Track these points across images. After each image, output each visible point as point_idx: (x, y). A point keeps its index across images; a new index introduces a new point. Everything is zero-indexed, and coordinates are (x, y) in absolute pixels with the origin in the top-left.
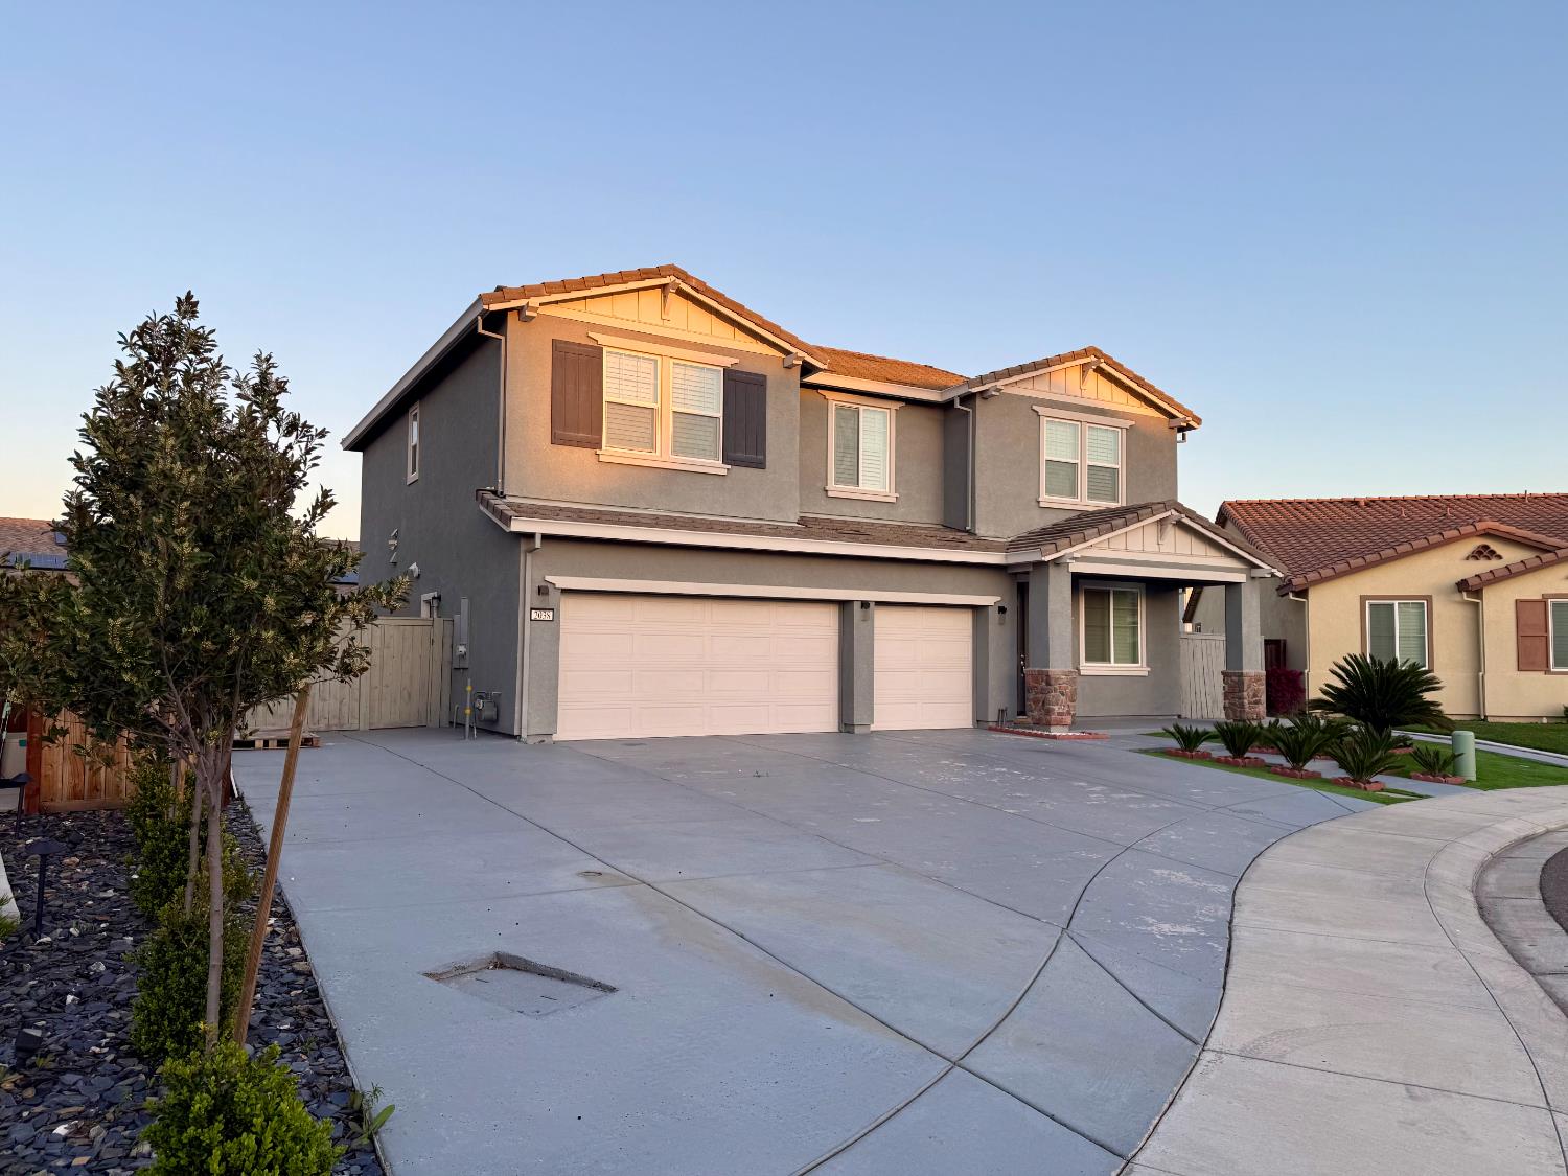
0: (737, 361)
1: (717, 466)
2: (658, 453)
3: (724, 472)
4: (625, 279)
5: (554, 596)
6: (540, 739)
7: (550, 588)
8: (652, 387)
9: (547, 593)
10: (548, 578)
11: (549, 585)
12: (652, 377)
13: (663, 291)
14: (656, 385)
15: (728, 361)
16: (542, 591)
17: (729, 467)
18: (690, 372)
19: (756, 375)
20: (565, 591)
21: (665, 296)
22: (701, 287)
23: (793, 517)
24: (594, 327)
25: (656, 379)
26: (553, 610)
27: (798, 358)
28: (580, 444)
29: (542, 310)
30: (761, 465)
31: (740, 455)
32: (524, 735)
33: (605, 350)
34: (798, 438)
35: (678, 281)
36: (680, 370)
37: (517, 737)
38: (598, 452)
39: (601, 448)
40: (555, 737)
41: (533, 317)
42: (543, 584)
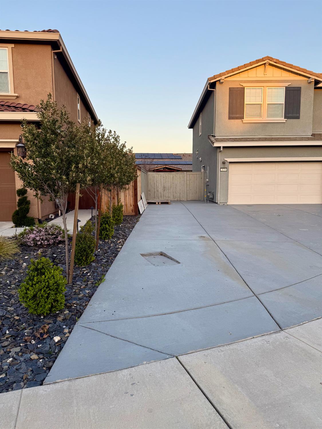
0: (290, 84)
1: (282, 119)
2: (262, 118)
3: (285, 121)
4: (251, 64)
5: (227, 164)
6: (223, 204)
7: (226, 162)
8: (261, 97)
9: (225, 164)
10: (225, 159)
11: (225, 161)
12: (261, 94)
13: (265, 65)
14: (262, 96)
15: (287, 84)
16: (224, 163)
17: (286, 119)
18: (274, 90)
19: (298, 87)
20: (230, 163)
21: (265, 67)
22: (277, 61)
23: (309, 134)
24: (242, 81)
25: (262, 94)
26: (226, 168)
27: (313, 79)
28: (237, 118)
29: (226, 79)
30: (298, 118)
31: (290, 115)
32: (219, 202)
33: (245, 88)
34: (312, 107)
35: (269, 61)
36: (270, 90)
37: (217, 203)
38: (243, 120)
39: (243, 119)
40: (228, 204)
41: (223, 82)
42: (224, 161)
